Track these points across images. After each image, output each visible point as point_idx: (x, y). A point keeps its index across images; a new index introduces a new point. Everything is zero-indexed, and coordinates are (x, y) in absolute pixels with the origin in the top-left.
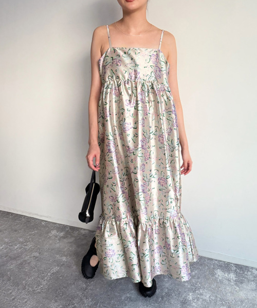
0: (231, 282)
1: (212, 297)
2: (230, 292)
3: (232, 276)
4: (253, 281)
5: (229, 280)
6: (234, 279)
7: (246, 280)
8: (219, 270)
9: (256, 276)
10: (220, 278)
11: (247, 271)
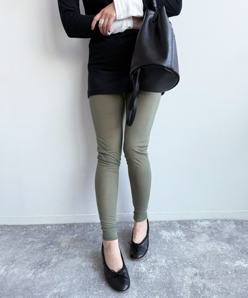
0: (181, 239)
1: (169, 261)
2: (187, 249)
3: (180, 233)
4: (203, 232)
5: (178, 238)
6: (184, 235)
7: (195, 233)
8: (163, 231)
9: (203, 228)
10: (168, 238)
11: (192, 224)
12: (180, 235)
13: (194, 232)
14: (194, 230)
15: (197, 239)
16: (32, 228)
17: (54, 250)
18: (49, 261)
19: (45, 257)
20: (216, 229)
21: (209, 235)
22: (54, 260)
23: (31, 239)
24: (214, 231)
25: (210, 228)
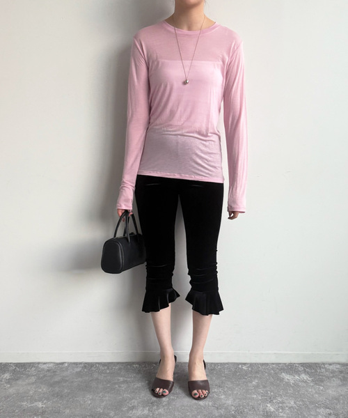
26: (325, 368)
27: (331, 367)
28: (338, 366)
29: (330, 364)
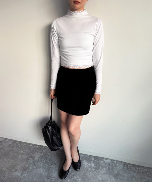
0: (92, 169)
2: (92, 177)
3: (93, 165)
4: (105, 167)
5: (91, 168)
6: (94, 166)
7: (100, 167)
8: (85, 161)
9: (106, 164)
10: (86, 167)
11: (100, 160)
12: (92, 166)
13: (100, 165)
14: (100, 164)
15: (100, 171)
16: (23, 144)
17: (32, 161)
18: (29, 168)
19: (27, 164)
20: (112, 166)
21: (107, 170)
22: (31, 168)
23: (22, 152)
24: (110, 168)
25: (109, 164)
26: (103, 161)
27: (106, 161)
28: (109, 161)
29: (106, 159)
